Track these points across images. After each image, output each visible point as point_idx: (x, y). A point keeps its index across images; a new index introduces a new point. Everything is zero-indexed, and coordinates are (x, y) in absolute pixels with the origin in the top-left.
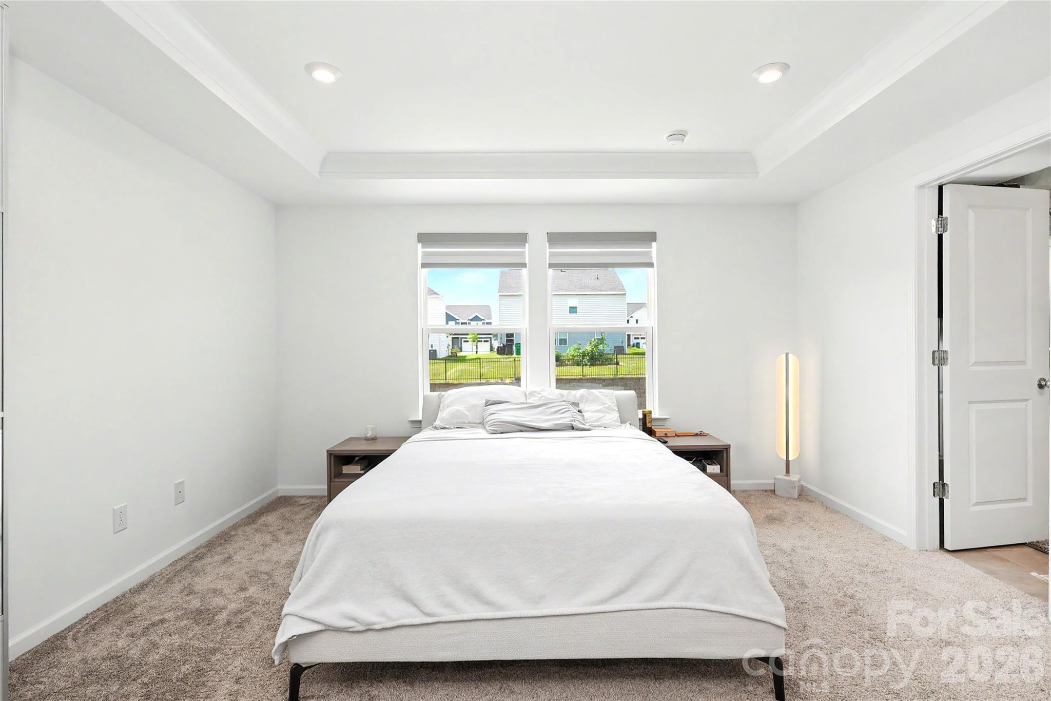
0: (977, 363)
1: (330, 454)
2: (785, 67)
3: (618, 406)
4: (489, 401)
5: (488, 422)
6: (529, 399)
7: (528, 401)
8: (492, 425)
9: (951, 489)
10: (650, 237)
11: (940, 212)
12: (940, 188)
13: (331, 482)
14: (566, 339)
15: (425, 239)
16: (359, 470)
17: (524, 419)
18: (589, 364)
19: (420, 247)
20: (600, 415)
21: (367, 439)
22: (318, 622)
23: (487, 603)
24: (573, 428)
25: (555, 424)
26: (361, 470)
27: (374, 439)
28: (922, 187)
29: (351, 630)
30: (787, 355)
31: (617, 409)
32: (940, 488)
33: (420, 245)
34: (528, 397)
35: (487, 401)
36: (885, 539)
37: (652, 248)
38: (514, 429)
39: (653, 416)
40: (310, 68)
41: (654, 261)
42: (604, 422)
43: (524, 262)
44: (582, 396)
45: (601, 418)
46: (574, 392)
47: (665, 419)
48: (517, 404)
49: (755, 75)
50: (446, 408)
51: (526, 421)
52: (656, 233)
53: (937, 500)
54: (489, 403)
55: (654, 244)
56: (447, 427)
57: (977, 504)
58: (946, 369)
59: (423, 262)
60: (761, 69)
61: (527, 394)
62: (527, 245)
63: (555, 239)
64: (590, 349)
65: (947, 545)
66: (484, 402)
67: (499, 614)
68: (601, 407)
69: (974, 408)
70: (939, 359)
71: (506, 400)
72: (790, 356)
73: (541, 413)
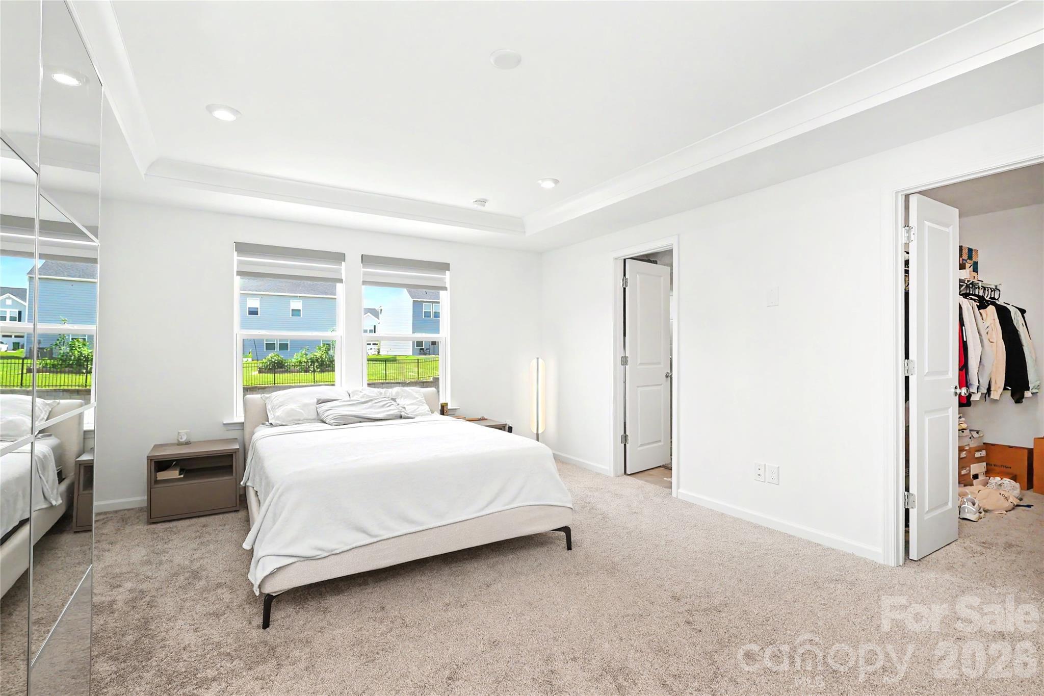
0: (641, 364)
1: (151, 460)
2: (556, 182)
3: (425, 399)
4: (320, 400)
5: (328, 416)
6: (353, 397)
7: (352, 399)
8: (334, 419)
9: (629, 438)
10: (445, 267)
11: (625, 275)
12: (625, 260)
13: (151, 488)
14: (288, 344)
15: (242, 248)
16: (178, 474)
17: (359, 413)
18: (318, 370)
19: (236, 257)
20: (416, 407)
21: (180, 444)
22: (292, 556)
23: (412, 522)
24: (401, 417)
25: (387, 415)
26: (180, 475)
27: (187, 443)
28: (616, 259)
29: (317, 557)
30: (538, 359)
31: (425, 402)
32: (625, 438)
33: (235, 253)
34: (351, 395)
35: (318, 401)
36: (598, 474)
37: (445, 275)
38: (353, 421)
39: (449, 407)
40: (210, 109)
41: (448, 285)
42: (420, 412)
43: (340, 278)
44: (397, 393)
45: (415, 410)
46: (390, 390)
47: (455, 409)
48: (344, 401)
49: (540, 182)
50: (278, 408)
51: (363, 414)
52: (449, 264)
53: (623, 445)
54: (321, 402)
55: (447, 272)
56: (284, 424)
57: (642, 445)
58: (627, 367)
59: (238, 270)
60: (543, 180)
61: (350, 393)
62: (343, 263)
63: (366, 260)
64: (320, 355)
65: (628, 472)
66: (316, 401)
67: (421, 528)
68: (414, 401)
69: (640, 389)
70: (624, 361)
71: (333, 398)
72: (540, 360)
73: (371, 407)
